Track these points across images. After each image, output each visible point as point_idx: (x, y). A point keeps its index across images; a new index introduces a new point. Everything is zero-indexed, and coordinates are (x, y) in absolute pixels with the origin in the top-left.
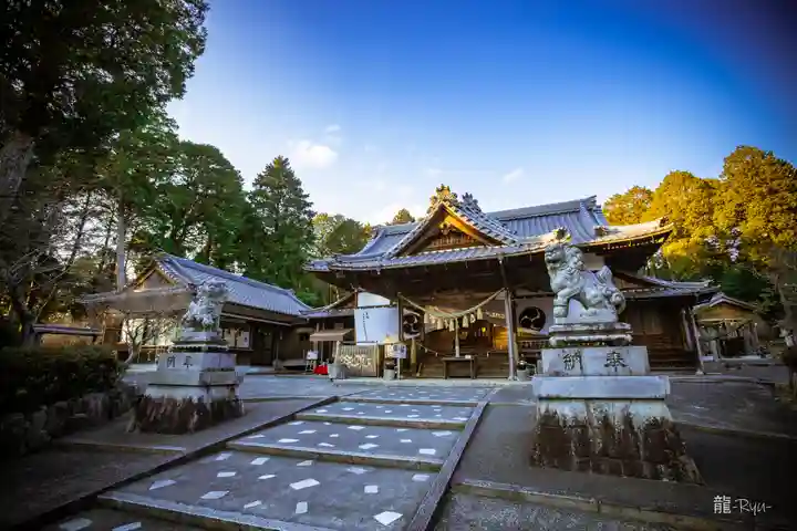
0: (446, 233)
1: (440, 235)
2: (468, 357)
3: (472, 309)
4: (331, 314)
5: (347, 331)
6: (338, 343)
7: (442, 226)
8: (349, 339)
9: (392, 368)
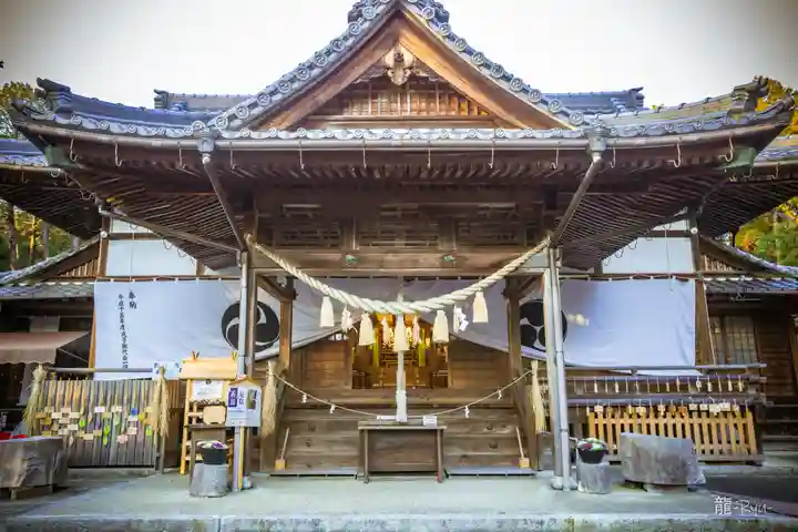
0: (399, 78)
1: (379, 85)
2: (430, 421)
3: (460, 294)
4: (25, 292)
5: (69, 338)
6: (39, 372)
7: (389, 59)
8: (74, 362)
9: (216, 457)
